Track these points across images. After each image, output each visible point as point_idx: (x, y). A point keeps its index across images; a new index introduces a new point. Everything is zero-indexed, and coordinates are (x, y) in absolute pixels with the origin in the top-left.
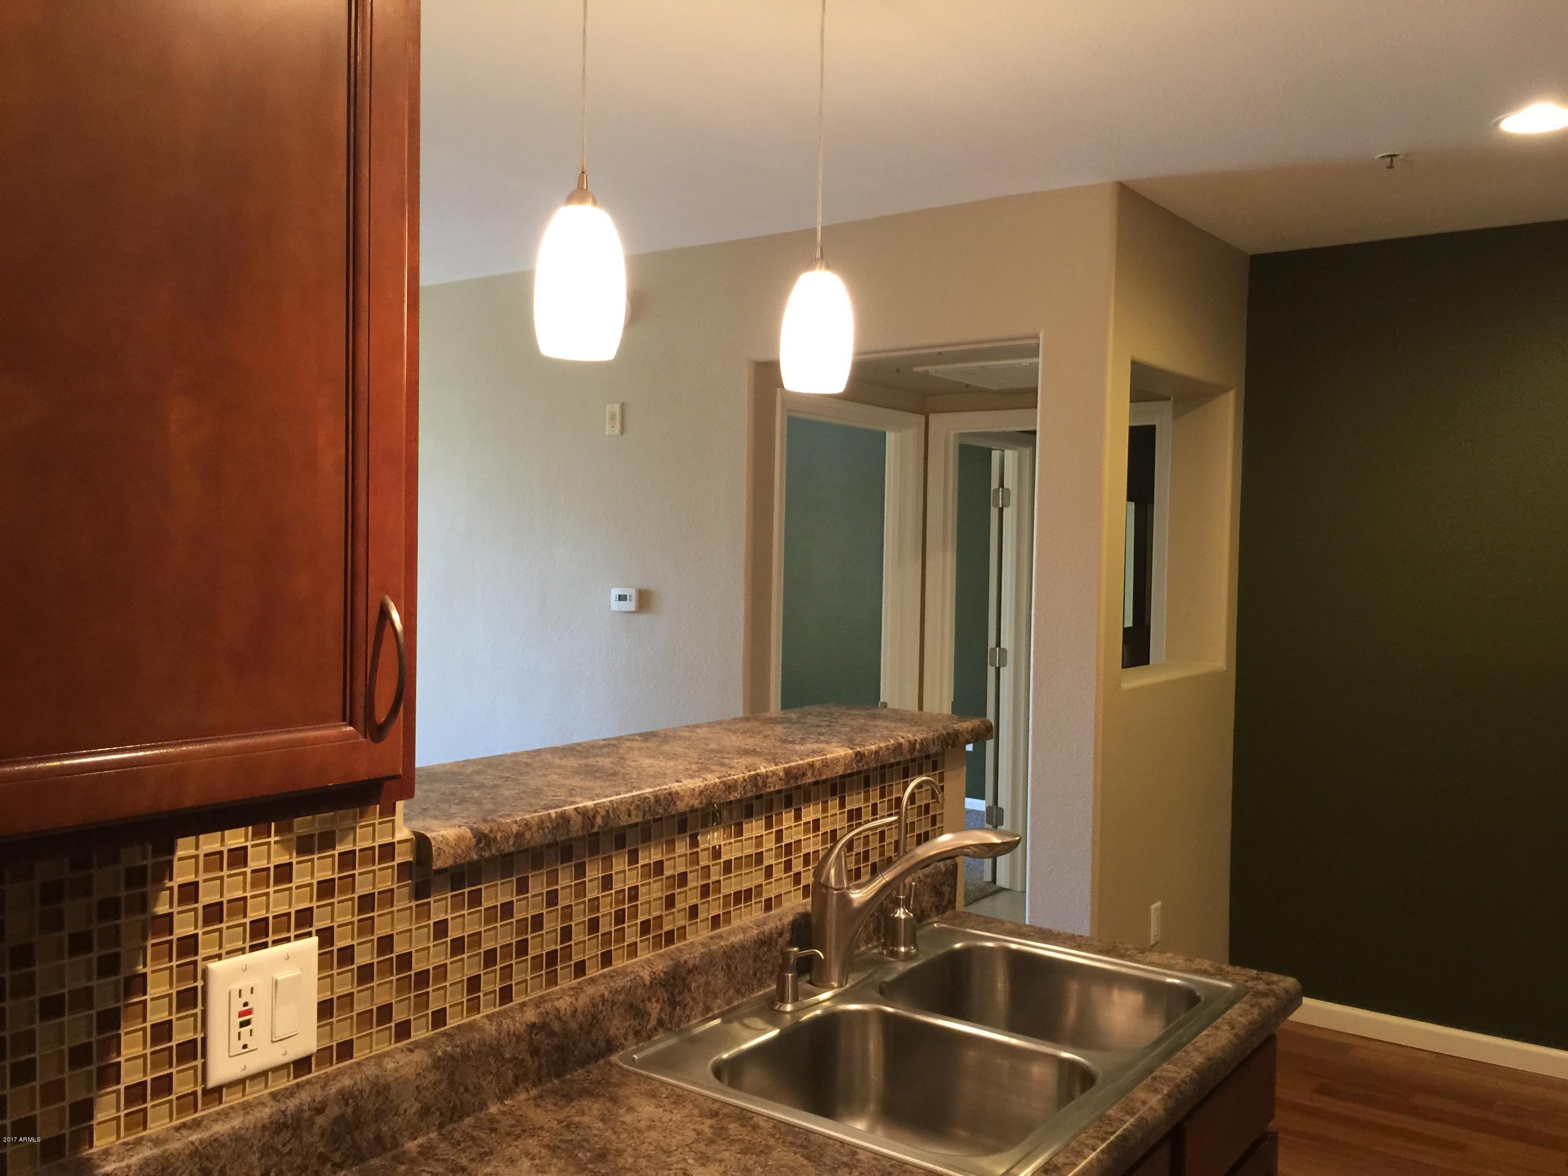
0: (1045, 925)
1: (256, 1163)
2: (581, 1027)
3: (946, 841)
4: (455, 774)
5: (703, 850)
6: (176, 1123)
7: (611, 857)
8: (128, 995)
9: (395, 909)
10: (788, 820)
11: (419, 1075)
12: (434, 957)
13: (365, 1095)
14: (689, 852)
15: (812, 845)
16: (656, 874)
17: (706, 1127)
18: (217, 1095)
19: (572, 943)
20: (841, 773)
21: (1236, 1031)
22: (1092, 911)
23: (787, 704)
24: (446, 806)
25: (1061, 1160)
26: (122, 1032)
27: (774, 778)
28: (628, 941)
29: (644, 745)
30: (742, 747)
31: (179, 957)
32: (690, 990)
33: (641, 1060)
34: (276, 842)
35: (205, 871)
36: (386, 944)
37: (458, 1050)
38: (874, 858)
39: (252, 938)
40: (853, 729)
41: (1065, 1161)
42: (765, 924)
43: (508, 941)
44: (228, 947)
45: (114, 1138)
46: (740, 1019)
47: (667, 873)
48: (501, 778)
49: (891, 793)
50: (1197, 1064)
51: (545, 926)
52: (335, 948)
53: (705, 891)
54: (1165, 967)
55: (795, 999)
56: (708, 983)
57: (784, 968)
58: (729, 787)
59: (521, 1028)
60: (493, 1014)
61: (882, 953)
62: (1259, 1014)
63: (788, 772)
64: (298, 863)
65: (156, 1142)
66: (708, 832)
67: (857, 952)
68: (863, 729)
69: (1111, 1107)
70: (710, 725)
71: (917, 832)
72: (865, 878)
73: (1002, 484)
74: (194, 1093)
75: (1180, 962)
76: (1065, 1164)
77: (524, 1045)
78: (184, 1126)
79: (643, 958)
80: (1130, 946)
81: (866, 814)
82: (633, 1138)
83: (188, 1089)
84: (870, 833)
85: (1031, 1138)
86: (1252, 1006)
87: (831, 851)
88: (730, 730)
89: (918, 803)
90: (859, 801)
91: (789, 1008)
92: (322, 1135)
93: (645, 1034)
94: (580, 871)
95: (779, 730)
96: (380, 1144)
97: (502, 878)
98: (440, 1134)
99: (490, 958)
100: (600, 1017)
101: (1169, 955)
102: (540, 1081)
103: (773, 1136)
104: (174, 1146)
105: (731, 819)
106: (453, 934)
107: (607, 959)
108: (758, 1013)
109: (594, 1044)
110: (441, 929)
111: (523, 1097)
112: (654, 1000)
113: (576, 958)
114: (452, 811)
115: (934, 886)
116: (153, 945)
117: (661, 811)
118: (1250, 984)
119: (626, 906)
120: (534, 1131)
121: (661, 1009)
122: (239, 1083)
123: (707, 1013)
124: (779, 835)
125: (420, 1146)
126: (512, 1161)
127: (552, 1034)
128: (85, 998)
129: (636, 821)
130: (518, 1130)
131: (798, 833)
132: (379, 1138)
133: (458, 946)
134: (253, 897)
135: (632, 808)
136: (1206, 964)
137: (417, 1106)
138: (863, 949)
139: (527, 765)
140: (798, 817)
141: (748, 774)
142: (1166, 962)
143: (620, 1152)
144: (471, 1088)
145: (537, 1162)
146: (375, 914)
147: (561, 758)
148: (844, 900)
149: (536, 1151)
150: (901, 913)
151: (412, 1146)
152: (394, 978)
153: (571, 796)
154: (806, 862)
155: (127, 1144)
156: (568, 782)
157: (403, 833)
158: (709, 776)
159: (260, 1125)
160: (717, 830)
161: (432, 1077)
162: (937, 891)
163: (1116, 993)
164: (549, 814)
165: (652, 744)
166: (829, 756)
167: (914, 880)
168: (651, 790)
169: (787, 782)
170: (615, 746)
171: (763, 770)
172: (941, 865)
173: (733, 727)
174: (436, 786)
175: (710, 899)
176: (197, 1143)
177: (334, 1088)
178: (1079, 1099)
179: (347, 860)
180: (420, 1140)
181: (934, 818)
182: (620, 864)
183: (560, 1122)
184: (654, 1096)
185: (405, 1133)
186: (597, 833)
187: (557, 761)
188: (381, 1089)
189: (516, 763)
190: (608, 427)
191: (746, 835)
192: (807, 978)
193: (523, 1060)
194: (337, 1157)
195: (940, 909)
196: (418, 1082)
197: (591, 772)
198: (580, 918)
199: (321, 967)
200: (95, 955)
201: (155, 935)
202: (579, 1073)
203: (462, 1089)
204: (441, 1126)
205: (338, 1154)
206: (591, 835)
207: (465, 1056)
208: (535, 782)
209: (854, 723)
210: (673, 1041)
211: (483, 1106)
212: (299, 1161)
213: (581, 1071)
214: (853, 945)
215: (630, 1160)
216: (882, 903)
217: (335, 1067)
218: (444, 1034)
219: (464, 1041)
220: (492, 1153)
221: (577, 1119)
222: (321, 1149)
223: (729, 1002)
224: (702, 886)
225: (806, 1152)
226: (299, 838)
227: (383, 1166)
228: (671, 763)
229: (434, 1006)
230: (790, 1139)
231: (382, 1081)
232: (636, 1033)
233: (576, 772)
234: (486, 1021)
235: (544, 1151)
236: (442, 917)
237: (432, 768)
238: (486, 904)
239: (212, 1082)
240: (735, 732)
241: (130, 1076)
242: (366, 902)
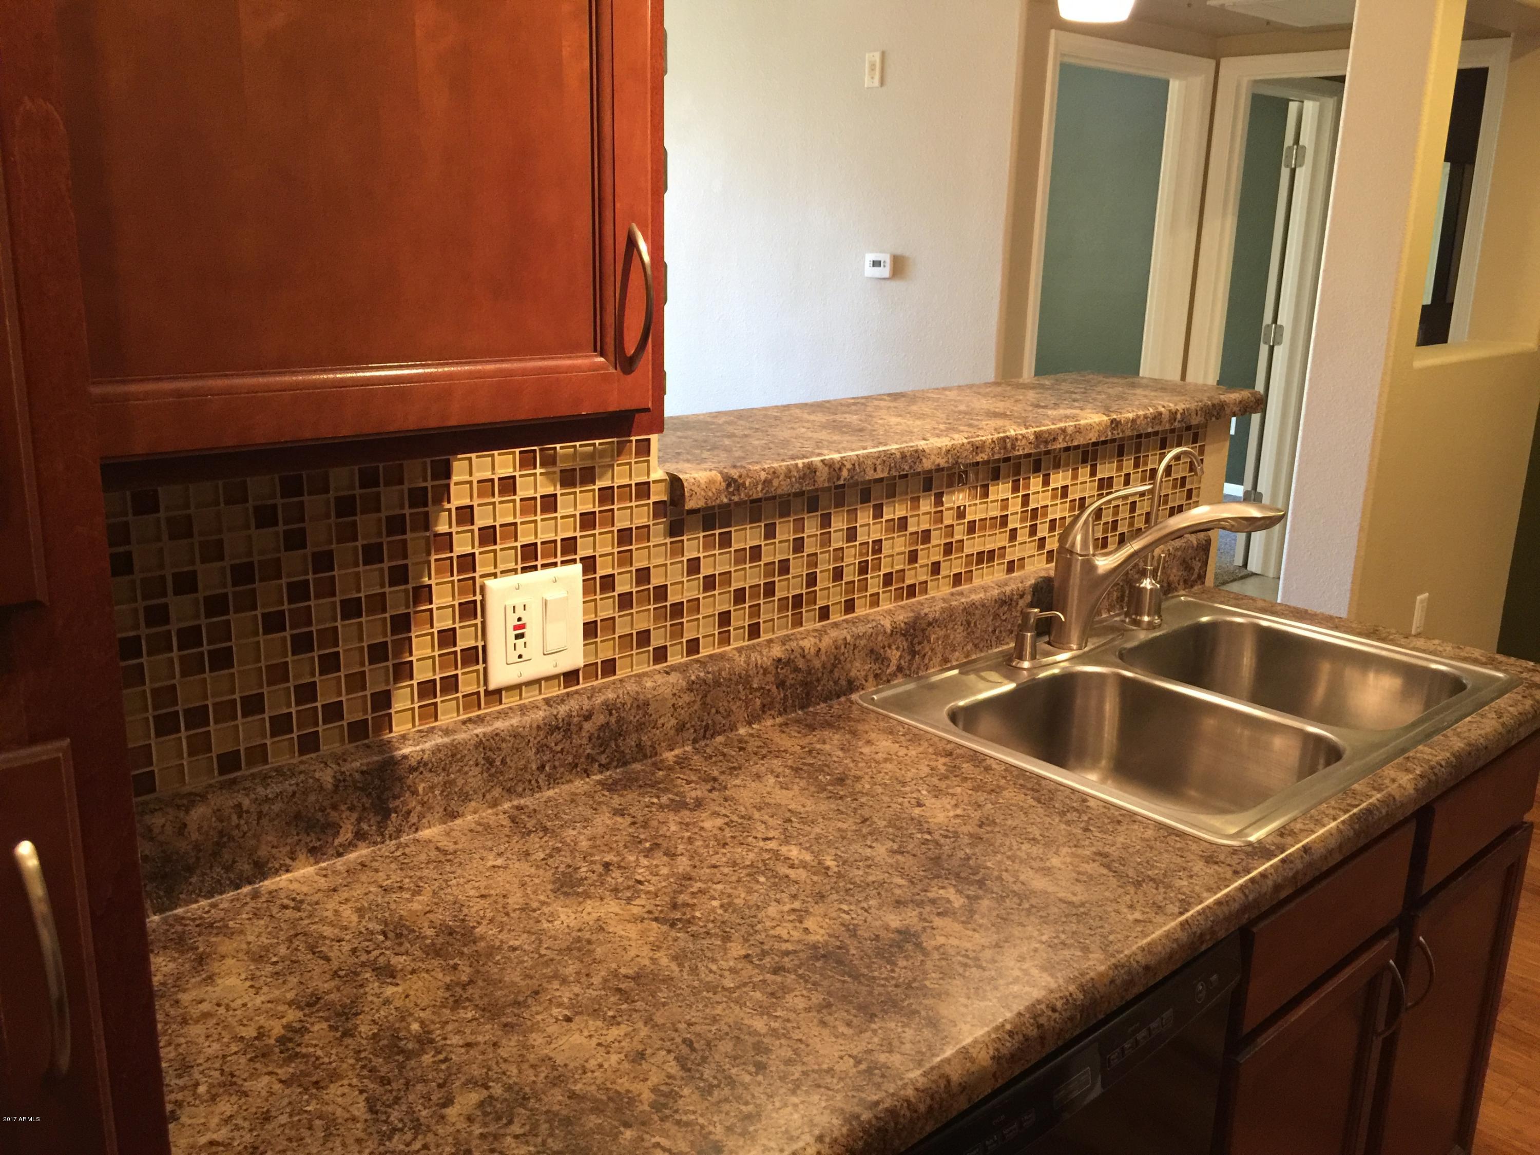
0: (1301, 605)
1: (533, 758)
2: (824, 667)
3: (1200, 513)
4: (707, 423)
5: (948, 509)
6: (464, 717)
7: (856, 509)
8: (416, 602)
9: (651, 544)
10: (1036, 485)
11: (674, 695)
12: (688, 590)
13: (627, 707)
14: (933, 510)
15: (1059, 511)
16: (900, 530)
17: (941, 764)
18: (497, 696)
19: (817, 588)
20: (1094, 440)
21: (1504, 719)
22: (1351, 599)
23: (1041, 369)
24: (698, 451)
25: (1298, 826)
26: (413, 635)
27: (1024, 442)
28: (871, 591)
29: (892, 404)
30: (992, 409)
31: (459, 572)
32: (929, 641)
33: (879, 700)
34: (541, 474)
35: (479, 496)
36: (643, 575)
37: (710, 676)
38: (1123, 528)
39: (524, 560)
40: (1109, 396)
41: (1303, 827)
42: (1006, 585)
43: (755, 582)
44: (502, 567)
45: (410, 725)
46: (977, 671)
47: (911, 529)
48: (750, 428)
49: (1146, 464)
50: (1456, 748)
51: (791, 571)
52: (598, 576)
53: (948, 549)
54: (1430, 653)
55: (1033, 657)
56: (947, 637)
57: (1023, 627)
58: (977, 448)
59: (768, 662)
60: (742, 648)
61: (1124, 621)
62: (1532, 706)
63: (1038, 436)
64: (562, 495)
65: (447, 732)
66: (953, 492)
67: (1097, 619)
68: (1121, 397)
69: (1356, 781)
70: (959, 387)
71: (1170, 505)
72: (1111, 547)
73: (1297, 141)
74: (478, 693)
75: (1449, 649)
76: (1302, 830)
77: (770, 678)
78: (470, 720)
79: (885, 607)
80: (1393, 631)
81: (1118, 482)
82: (870, 767)
83: (472, 689)
84: (1120, 502)
85: (1268, 803)
86: (1524, 697)
87: (1077, 518)
88: (979, 393)
89: (1174, 476)
90: (1111, 470)
91: (1026, 664)
92: (590, 739)
93: (885, 678)
94: (826, 521)
95: (1031, 395)
96: (641, 753)
97: (751, 522)
98: (694, 748)
99: (739, 596)
100: (842, 658)
101: (1436, 642)
102: (785, 710)
103: (1005, 778)
104: (461, 736)
105: (977, 480)
106: (705, 571)
107: (850, 606)
108: (995, 668)
109: (836, 683)
110: (694, 566)
111: (769, 722)
112: (894, 647)
113: (820, 603)
114: (704, 456)
115: (1184, 561)
116: (436, 560)
117: (907, 468)
118: (1525, 675)
119: (870, 558)
120: (778, 753)
121: (901, 657)
122: (517, 687)
123: (945, 665)
124: (1026, 499)
125: (676, 756)
126: (758, 777)
127: (797, 670)
128: (379, 603)
129: (882, 476)
130: (764, 751)
131: (1044, 499)
132: (639, 746)
133: (710, 583)
134: (522, 523)
135: (878, 463)
136: (1477, 653)
137: (673, 721)
138: (1104, 616)
139: (776, 418)
140: (1046, 483)
141: (996, 436)
142: (1432, 648)
143: (858, 779)
144: (721, 709)
145: (781, 779)
146: (633, 547)
147: (809, 414)
148: (1089, 566)
149: (780, 770)
150: (1147, 584)
151: (669, 756)
152: (652, 607)
153: (818, 448)
154: (1052, 528)
155: (419, 731)
156: (815, 435)
157: (658, 474)
158: (956, 436)
159: (535, 725)
160: (963, 490)
161: (687, 698)
162: (1187, 566)
163: (1371, 676)
164: (797, 465)
165: (901, 404)
166: (1082, 422)
167: (1163, 552)
168: (897, 446)
169: (1037, 446)
170: (863, 404)
171: (1012, 433)
172: (1193, 539)
173: (983, 391)
174: (690, 433)
175: (953, 557)
176: (481, 736)
177: (599, 700)
178: (1322, 772)
179: (606, 495)
180: (677, 752)
181: (1190, 491)
182: (864, 517)
183: (803, 747)
184: (891, 733)
185: (663, 744)
186: (843, 486)
187: (806, 416)
188: (642, 705)
189: (765, 416)
190: (867, 78)
191: (991, 497)
192: (1046, 639)
193: (769, 690)
194: (603, 759)
195: (1188, 584)
196: (674, 701)
197: (837, 427)
198: (825, 566)
199: (586, 592)
200: (386, 565)
201: (437, 552)
202: (822, 707)
203: (714, 711)
204: (695, 741)
205: (603, 757)
206: (837, 487)
207: (717, 684)
208: (783, 433)
209: (1110, 391)
210: (911, 686)
211: (733, 728)
212: (570, 759)
213: (823, 705)
214: (1094, 611)
215: (867, 786)
216: (1127, 573)
217: (600, 681)
218: (697, 661)
219: (716, 669)
220: (740, 768)
221: (818, 746)
222: (588, 751)
223: (967, 655)
224: (945, 544)
225: (1036, 795)
226: (561, 471)
227: (643, 770)
228: (918, 422)
229: (687, 636)
230: (1021, 782)
231: (641, 697)
232: (876, 676)
233: (824, 427)
234: (735, 652)
235: (787, 771)
236: (694, 555)
237: (687, 417)
238: (735, 546)
239: (492, 686)
240: (985, 395)
241: (422, 673)
242: (625, 536)
